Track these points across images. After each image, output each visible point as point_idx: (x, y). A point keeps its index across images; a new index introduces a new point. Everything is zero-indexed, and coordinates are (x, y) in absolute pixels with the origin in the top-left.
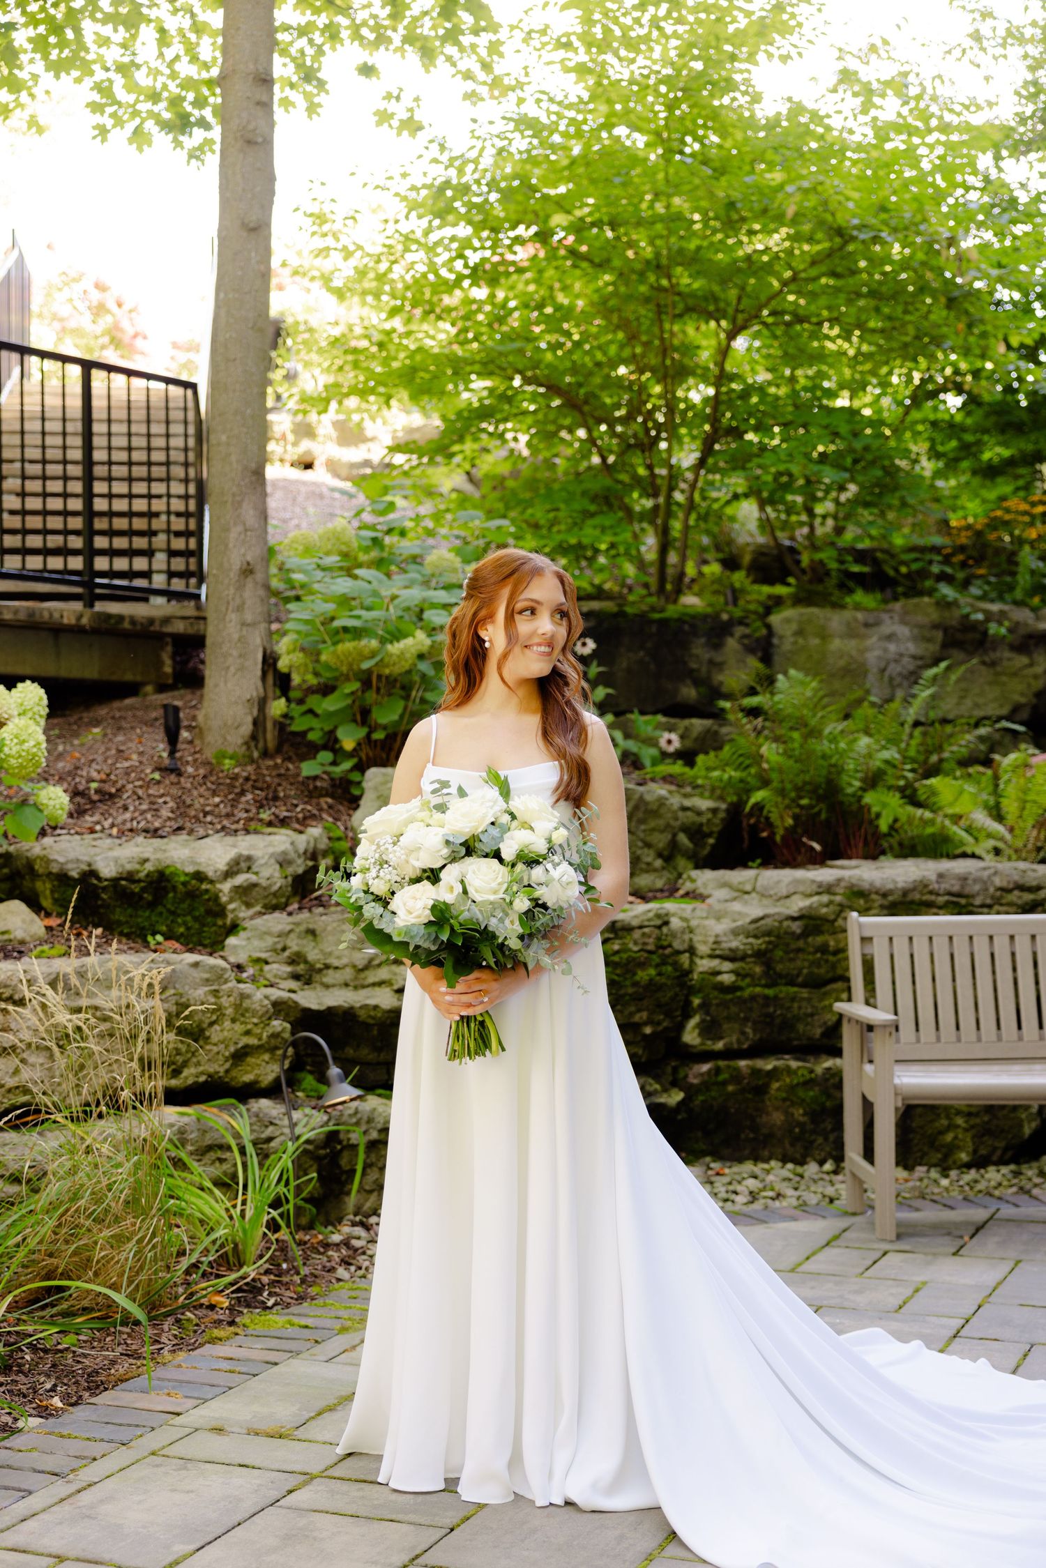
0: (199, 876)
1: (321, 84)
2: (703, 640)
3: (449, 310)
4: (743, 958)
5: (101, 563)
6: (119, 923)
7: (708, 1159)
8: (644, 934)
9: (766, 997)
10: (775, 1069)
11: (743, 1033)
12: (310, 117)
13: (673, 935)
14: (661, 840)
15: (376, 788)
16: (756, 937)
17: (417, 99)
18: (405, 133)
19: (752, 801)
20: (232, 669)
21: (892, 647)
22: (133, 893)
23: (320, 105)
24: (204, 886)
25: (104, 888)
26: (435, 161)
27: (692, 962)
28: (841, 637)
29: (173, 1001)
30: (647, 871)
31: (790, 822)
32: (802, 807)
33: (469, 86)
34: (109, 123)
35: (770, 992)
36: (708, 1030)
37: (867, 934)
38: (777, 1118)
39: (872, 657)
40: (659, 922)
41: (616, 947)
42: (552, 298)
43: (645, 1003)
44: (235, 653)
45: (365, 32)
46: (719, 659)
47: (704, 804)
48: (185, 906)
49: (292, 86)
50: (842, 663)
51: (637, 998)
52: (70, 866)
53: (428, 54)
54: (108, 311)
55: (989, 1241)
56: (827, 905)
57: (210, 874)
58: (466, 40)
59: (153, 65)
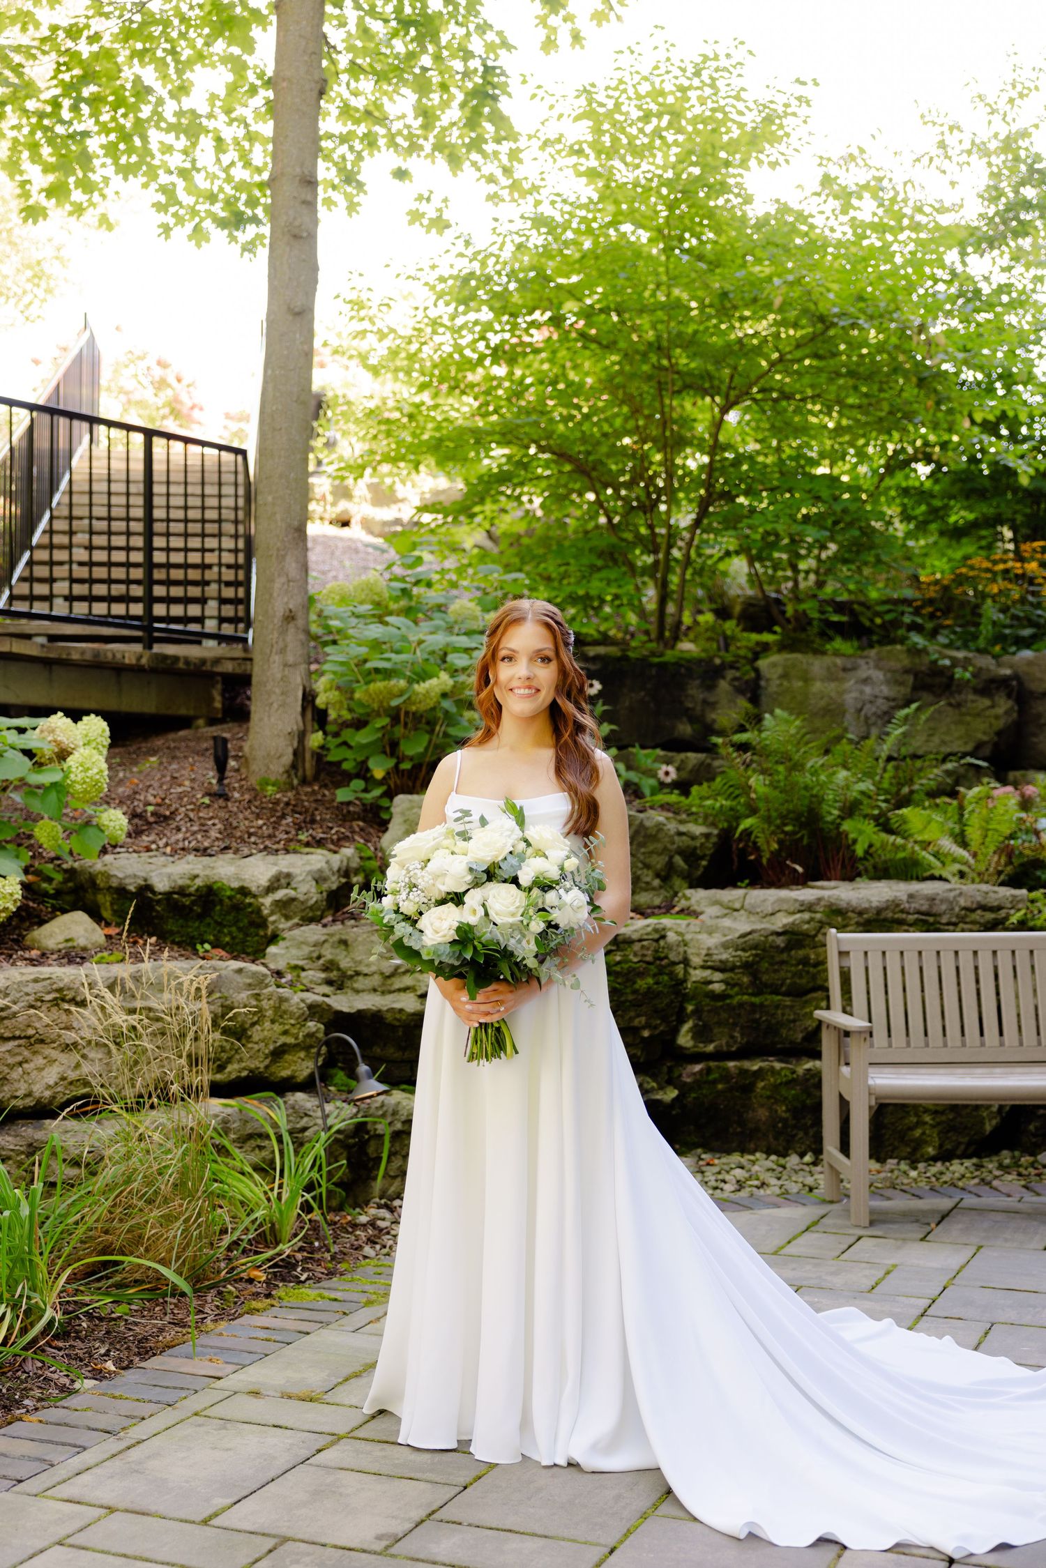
0: (244, 891)
1: (360, 186)
2: (697, 682)
3: (472, 386)
4: (732, 969)
5: (159, 610)
6: (172, 933)
7: (699, 1151)
8: (642, 947)
9: (753, 1005)
10: (761, 1069)
11: (732, 1037)
12: (350, 215)
13: (670, 947)
14: (659, 862)
15: (403, 814)
16: (744, 950)
17: (445, 200)
18: (434, 230)
19: (742, 827)
20: (275, 705)
21: (868, 690)
22: (184, 906)
23: (359, 204)
24: (248, 900)
25: (158, 902)
26: (461, 255)
27: (686, 972)
28: (822, 680)
29: (219, 1002)
30: (646, 890)
31: (775, 846)
32: (786, 833)
33: (492, 188)
34: (172, 221)
35: (756, 1000)
36: (701, 1034)
37: (844, 949)
38: (763, 1114)
39: (850, 699)
40: (656, 936)
41: (618, 958)
42: (564, 375)
43: (644, 1009)
44: (278, 691)
45: (399, 140)
46: (712, 699)
47: (698, 830)
48: (230, 918)
49: (334, 187)
50: (823, 703)
51: (636, 1004)
52: (128, 881)
53: (455, 161)
54: (169, 386)
55: (953, 1228)
56: (808, 922)
57: (254, 889)
58: (490, 147)
59: (210, 170)
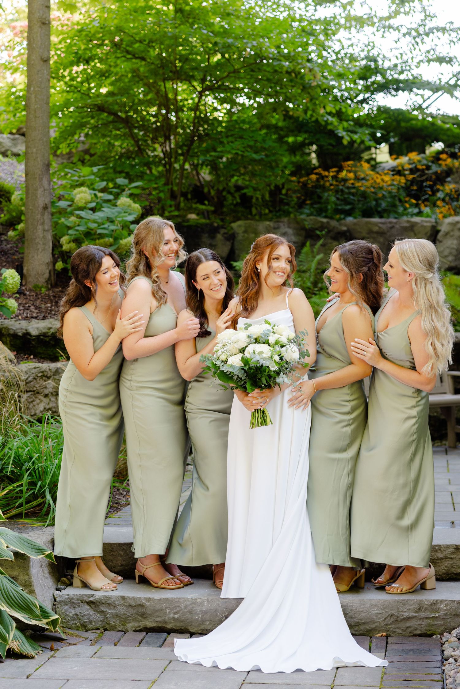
2: (206, 235)
6: (40, 353)
20: (40, 250)
22: (46, 341)
25: (33, 340)
44: (41, 243)
46: (214, 243)
52: (18, 331)
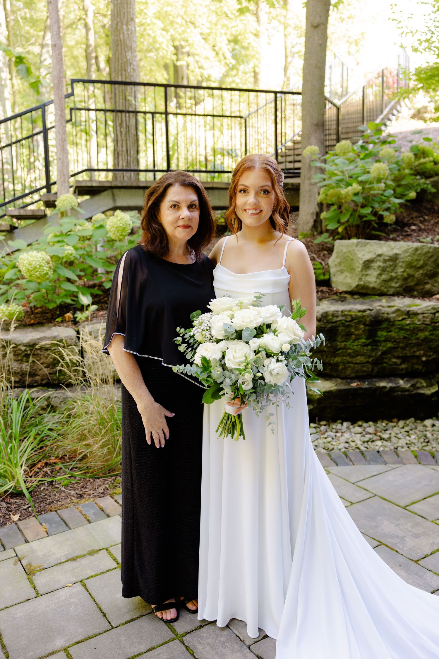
8: (424, 317)
20: (306, 202)
40: (434, 311)
41: (408, 322)
43: (422, 347)
44: (307, 195)
